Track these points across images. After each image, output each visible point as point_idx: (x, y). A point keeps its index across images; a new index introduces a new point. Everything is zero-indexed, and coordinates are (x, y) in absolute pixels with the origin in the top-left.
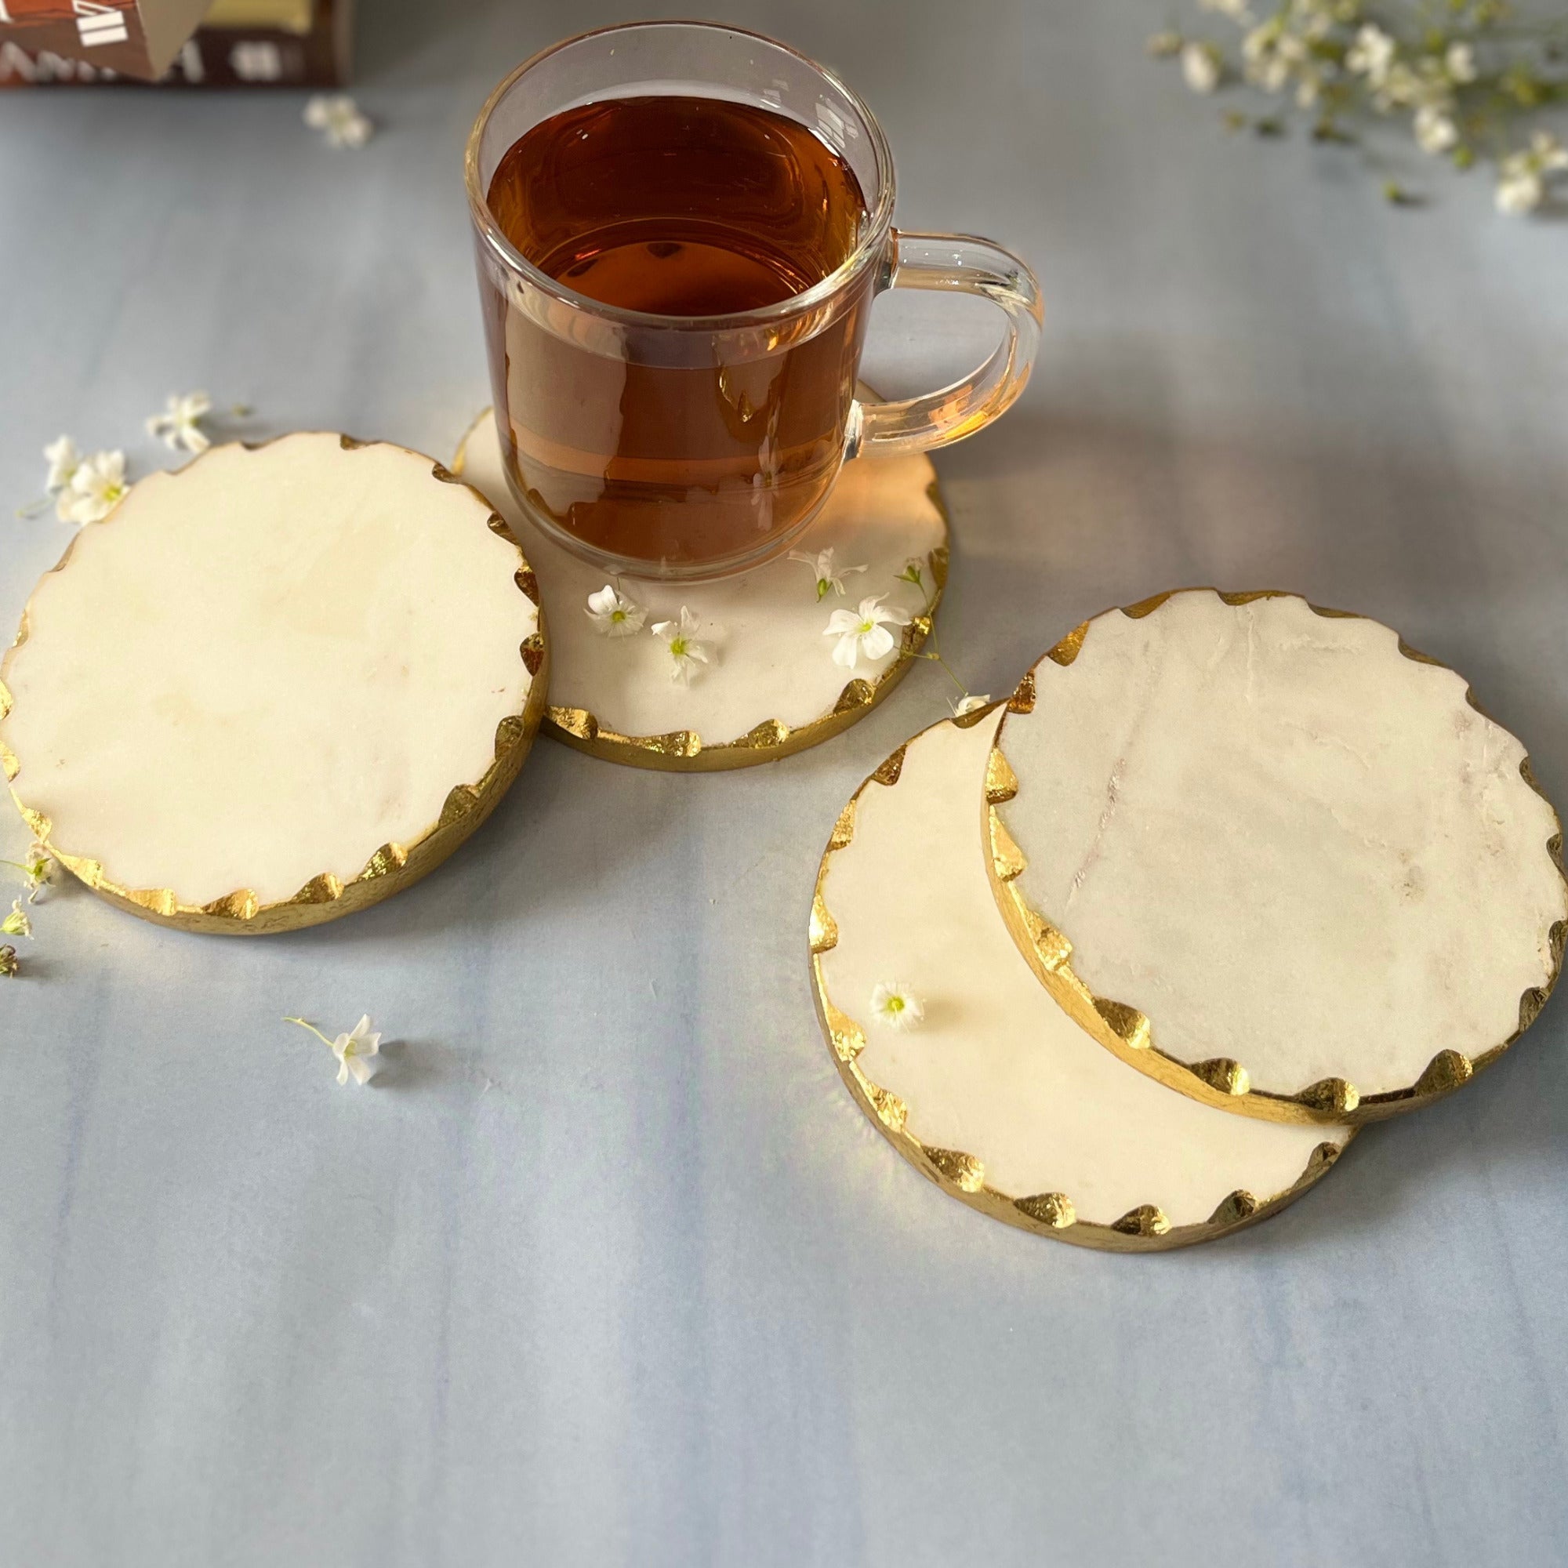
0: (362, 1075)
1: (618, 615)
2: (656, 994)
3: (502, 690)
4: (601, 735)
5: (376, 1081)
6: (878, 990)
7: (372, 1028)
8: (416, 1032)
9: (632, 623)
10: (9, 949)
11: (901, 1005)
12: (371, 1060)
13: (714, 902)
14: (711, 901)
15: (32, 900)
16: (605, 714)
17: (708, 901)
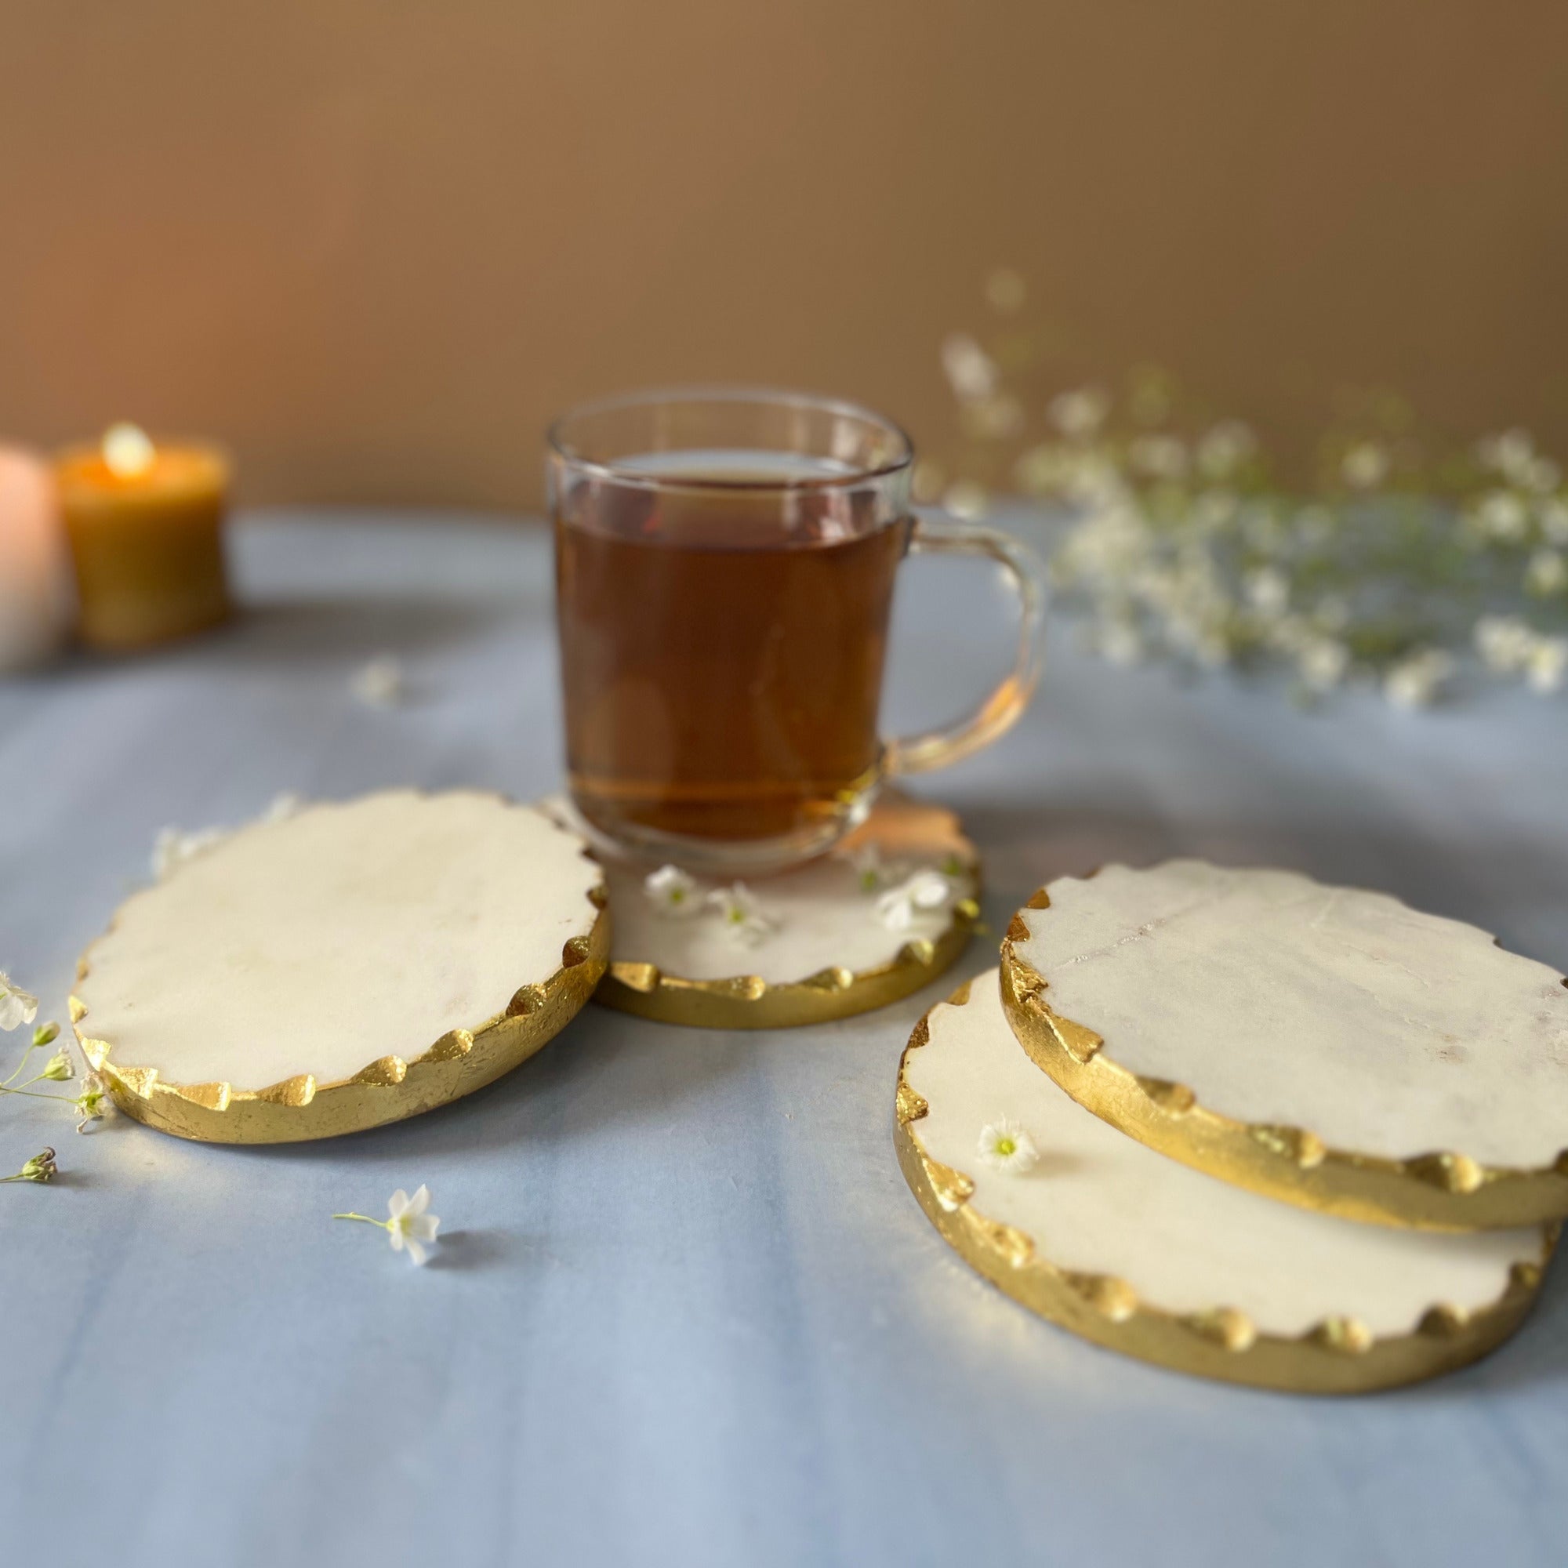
0: (418, 1256)
1: (676, 895)
2: (737, 1187)
3: (569, 921)
4: (664, 982)
5: (434, 1264)
6: (987, 1130)
7: (430, 1209)
8: (476, 1224)
9: (691, 902)
10: (49, 1151)
11: (1012, 1149)
12: (427, 1247)
13: (790, 1116)
14: (787, 1116)
15: (81, 1129)
16: (669, 965)
17: (784, 1116)
